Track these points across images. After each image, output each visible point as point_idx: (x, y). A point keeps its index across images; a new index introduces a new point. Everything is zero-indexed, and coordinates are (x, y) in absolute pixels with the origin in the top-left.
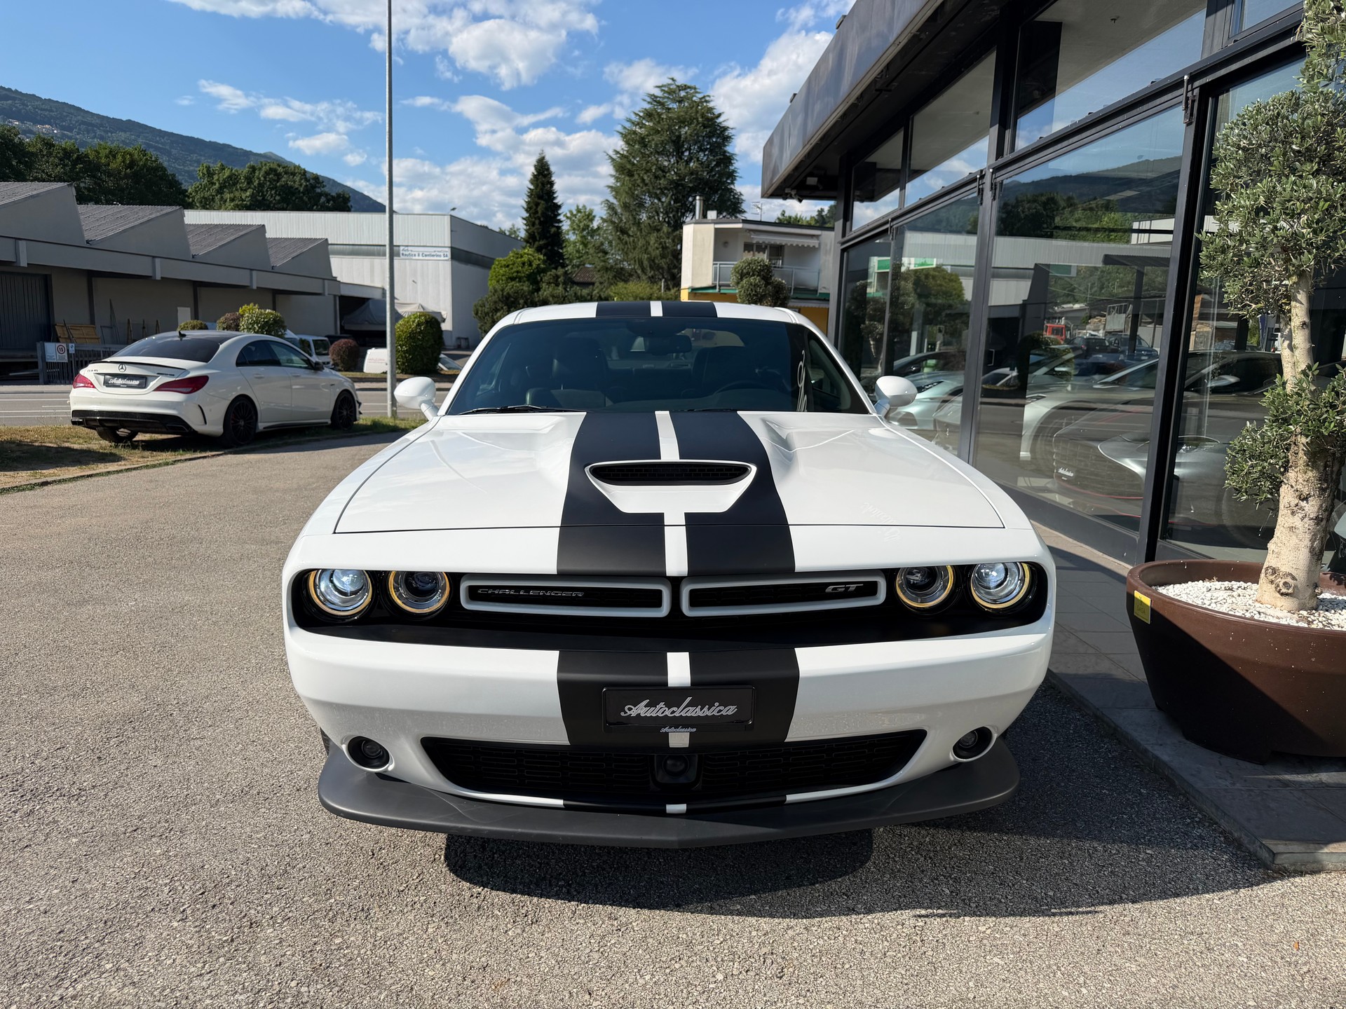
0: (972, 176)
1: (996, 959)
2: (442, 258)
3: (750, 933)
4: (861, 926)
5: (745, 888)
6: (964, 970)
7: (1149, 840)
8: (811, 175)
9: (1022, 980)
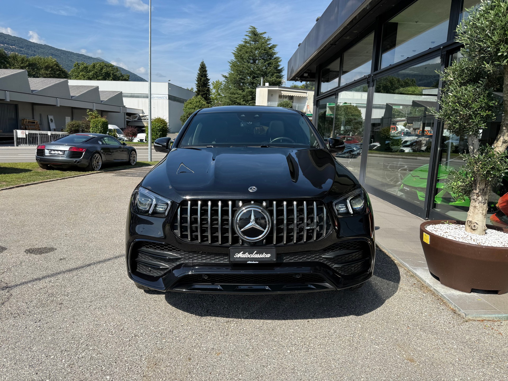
0: (365, 77)
1: (376, 347)
2: (165, 99)
3: (297, 338)
4: (333, 337)
5: (294, 325)
6: (366, 350)
7: (426, 310)
8: (306, 73)
9: (385, 353)
